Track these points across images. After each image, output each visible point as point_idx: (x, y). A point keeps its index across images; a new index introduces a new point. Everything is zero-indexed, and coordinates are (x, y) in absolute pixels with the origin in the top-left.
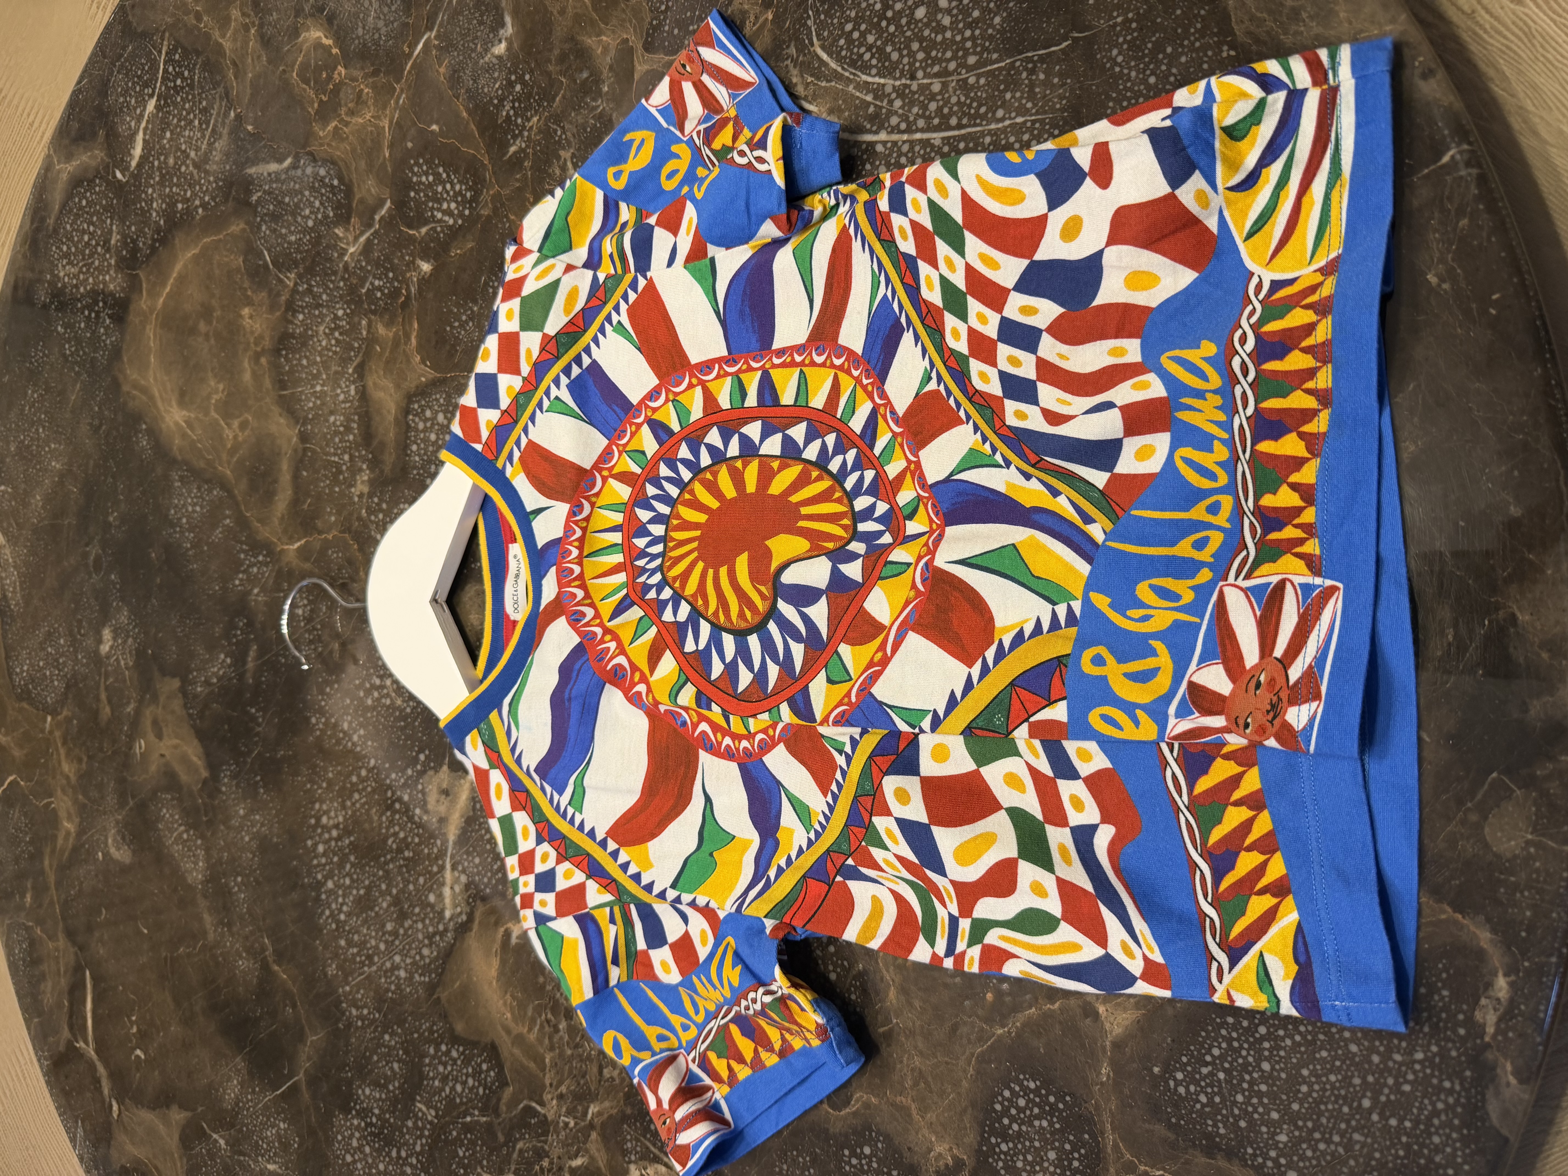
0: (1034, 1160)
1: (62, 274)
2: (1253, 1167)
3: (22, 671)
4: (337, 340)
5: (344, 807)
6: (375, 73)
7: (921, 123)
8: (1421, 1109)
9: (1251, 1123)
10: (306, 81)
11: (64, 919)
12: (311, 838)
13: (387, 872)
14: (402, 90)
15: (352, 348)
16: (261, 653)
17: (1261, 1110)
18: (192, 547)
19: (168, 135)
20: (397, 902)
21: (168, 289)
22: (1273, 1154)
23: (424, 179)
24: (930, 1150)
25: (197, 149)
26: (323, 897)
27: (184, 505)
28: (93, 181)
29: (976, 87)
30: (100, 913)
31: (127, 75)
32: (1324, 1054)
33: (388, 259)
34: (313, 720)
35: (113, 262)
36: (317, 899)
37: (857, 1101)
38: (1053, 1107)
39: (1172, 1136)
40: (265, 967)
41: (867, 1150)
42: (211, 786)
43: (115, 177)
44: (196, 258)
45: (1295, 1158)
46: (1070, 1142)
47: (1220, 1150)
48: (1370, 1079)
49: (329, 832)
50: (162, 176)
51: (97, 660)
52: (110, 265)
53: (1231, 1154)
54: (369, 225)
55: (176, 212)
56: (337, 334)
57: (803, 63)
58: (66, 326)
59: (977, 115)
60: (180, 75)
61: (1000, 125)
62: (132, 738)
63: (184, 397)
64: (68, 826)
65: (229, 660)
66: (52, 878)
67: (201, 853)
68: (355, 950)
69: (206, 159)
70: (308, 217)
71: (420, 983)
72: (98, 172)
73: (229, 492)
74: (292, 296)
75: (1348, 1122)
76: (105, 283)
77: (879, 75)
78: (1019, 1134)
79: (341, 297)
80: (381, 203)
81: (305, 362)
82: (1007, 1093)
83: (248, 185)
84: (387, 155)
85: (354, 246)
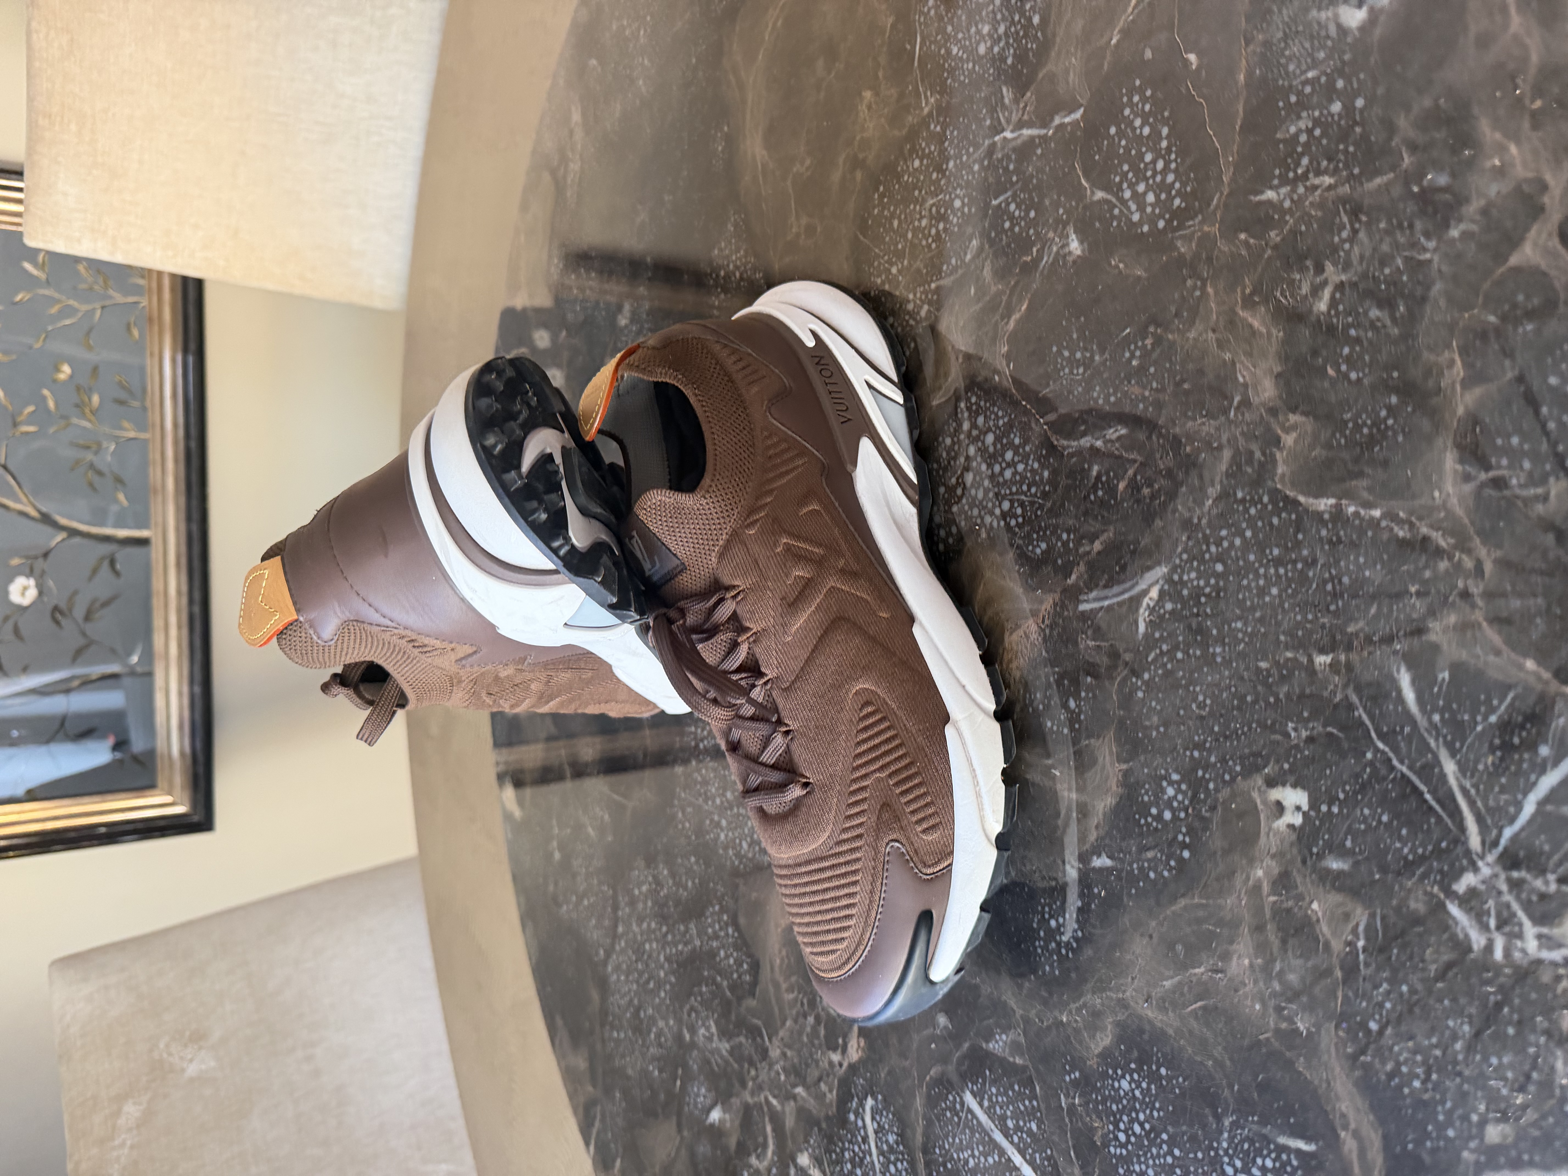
33: (1040, 189)
54: (1043, 121)
63: (771, 135)
70: (984, 38)
74: (920, 126)
79: (968, 184)
81: (896, 223)
84: (1114, 41)
85: (1012, 131)
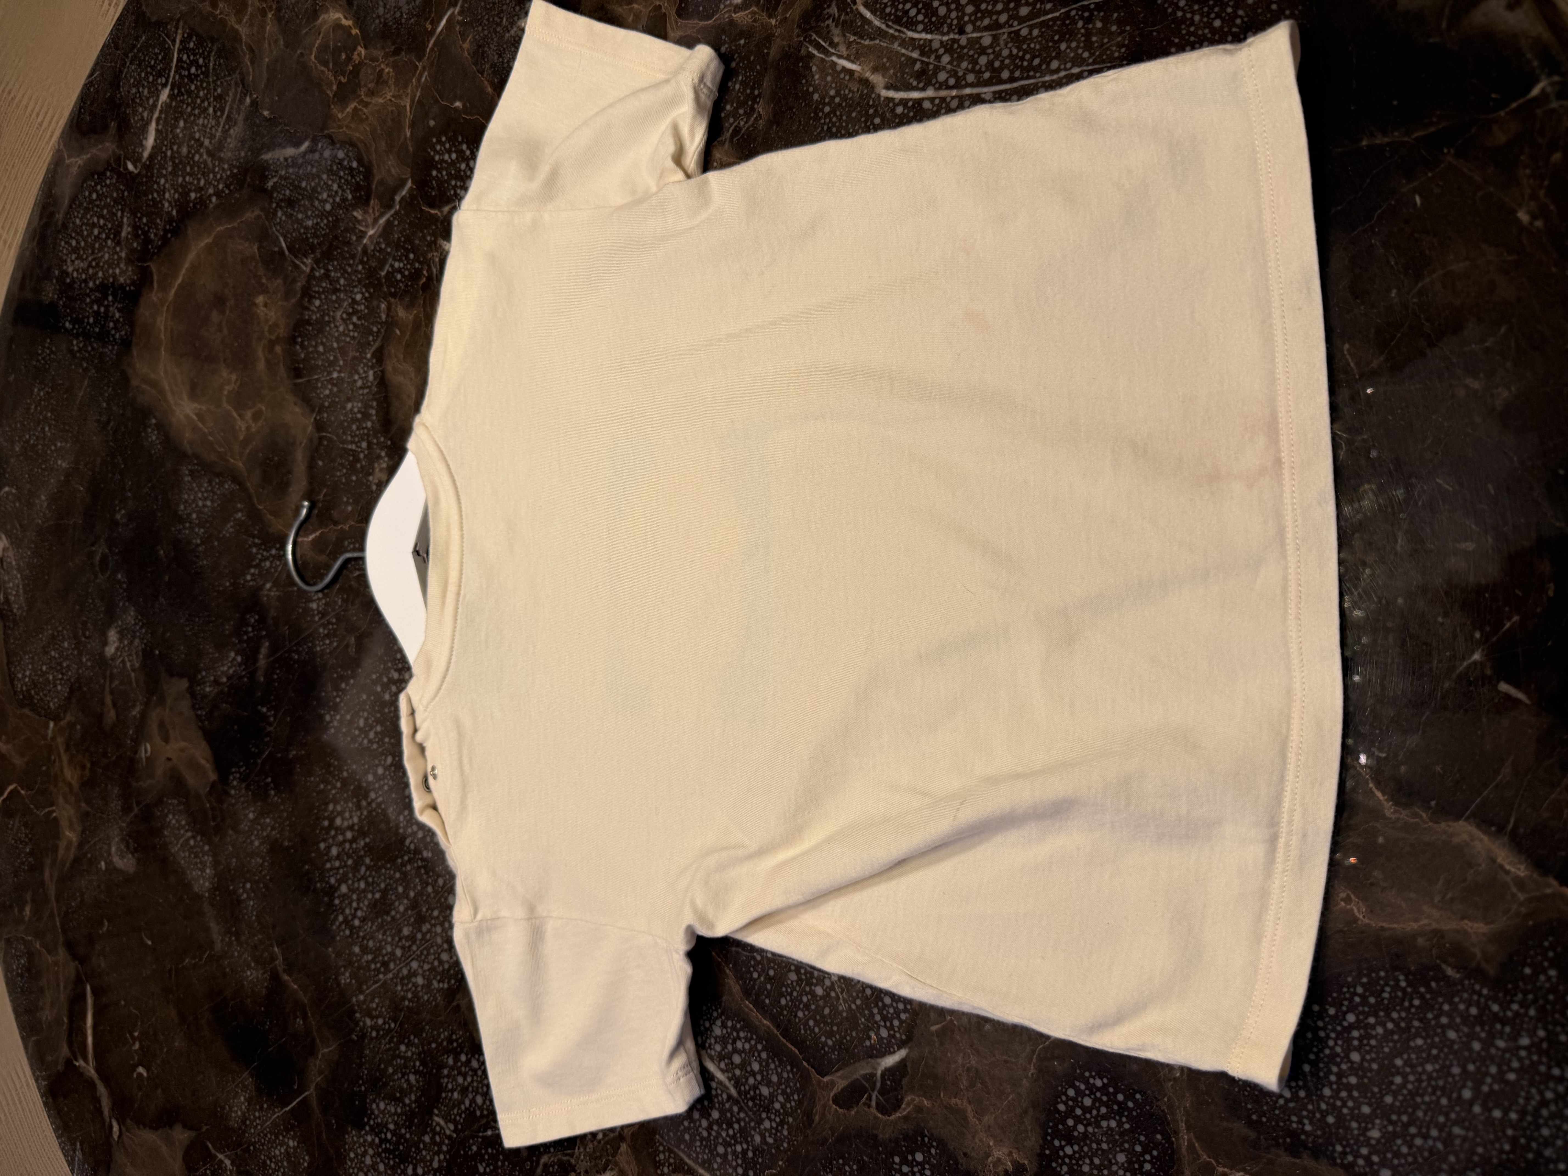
0: (1102, 1164)
1: (70, 269)
2: (1342, 1166)
3: (24, 676)
4: (354, 324)
5: (359, 807)
6: (397, 52)
7: (971, 78)
8: (1528, 1099)
9: (1340, 1118)
10: (325, 63)
11: (64, 932)
12: (324, 840)
13: (405, 874)
14: (424, 68)
15: (371, 333)
16: (273, 650)
17: (1350, 1104)
18: (202, 543)
19: (182, 124)
20: (414, 905)
21: (179, 280)
22: (1364, 1151)
23: (446, 157)
24: (988, 1155)
25: (212, 137)
26: (337, 902)
27: (194, 500)
28: (104, 174)
29: (1029, 39)
30: (102, 924)
31: (140, 65)
32: (1419, 1042)
33: (408, 240)
34: (328, 718)
35: (123, 255)
36: (330, 904)
37: (908, 1104)
38: (1122, 1106)
39: (1253, 1135)
40: (275, 976)
41: (919, 1157)
42: (219, 789)
43: (126, 168)
44: (209, 248)
45: (1389, 1155)
46: (1140, 1143)
47: (1306, 1148)
48: (1471, 1067)
49: (343, 834)
50: (175, 166)
51: (102, 662)
52: (120, 258)
53: (1317, 1153)
54: (390, 206)
55: (188, 202)
56: (355, 319)
57: (845, 22)
58: (73, 322)
59: (1030, 68)
60: (195, 63)
61: (1055, 77)
62: (137, 742)
63: (195, 390)
64: (70, 835)
65: (239, 659)
66: (52, 891)
67: (208, 859)
68: (370, 957)
69: (220, 146)
70: (326, 201)
71: (439, 990)
72: (108, 164)
73: (241, 484)
74: (308, 282)
75: (1447, 1115)
76: (114, 276)
77: (925, 30)
78: (1085, 1136)
79: (360, 281)
80: (402, 184)
81: (321, 349)
82: (1071, 1092)
83: (262, 171)
84: (408, 134)
85: (373, 228)
